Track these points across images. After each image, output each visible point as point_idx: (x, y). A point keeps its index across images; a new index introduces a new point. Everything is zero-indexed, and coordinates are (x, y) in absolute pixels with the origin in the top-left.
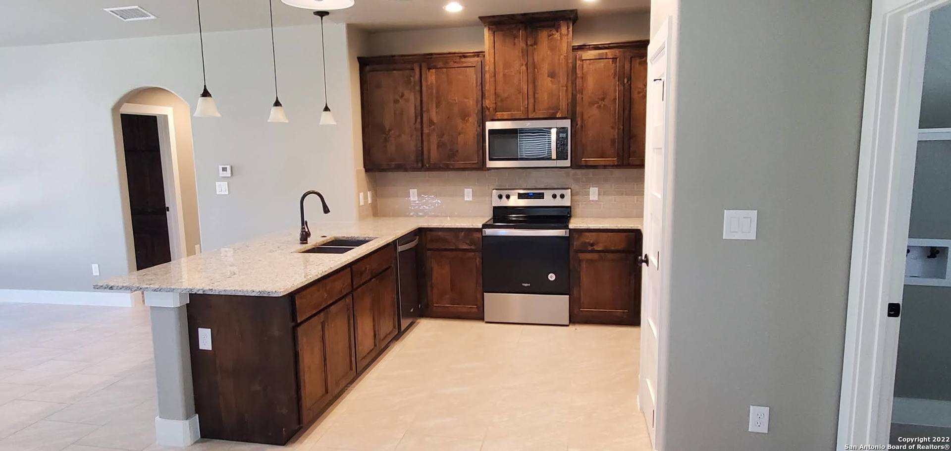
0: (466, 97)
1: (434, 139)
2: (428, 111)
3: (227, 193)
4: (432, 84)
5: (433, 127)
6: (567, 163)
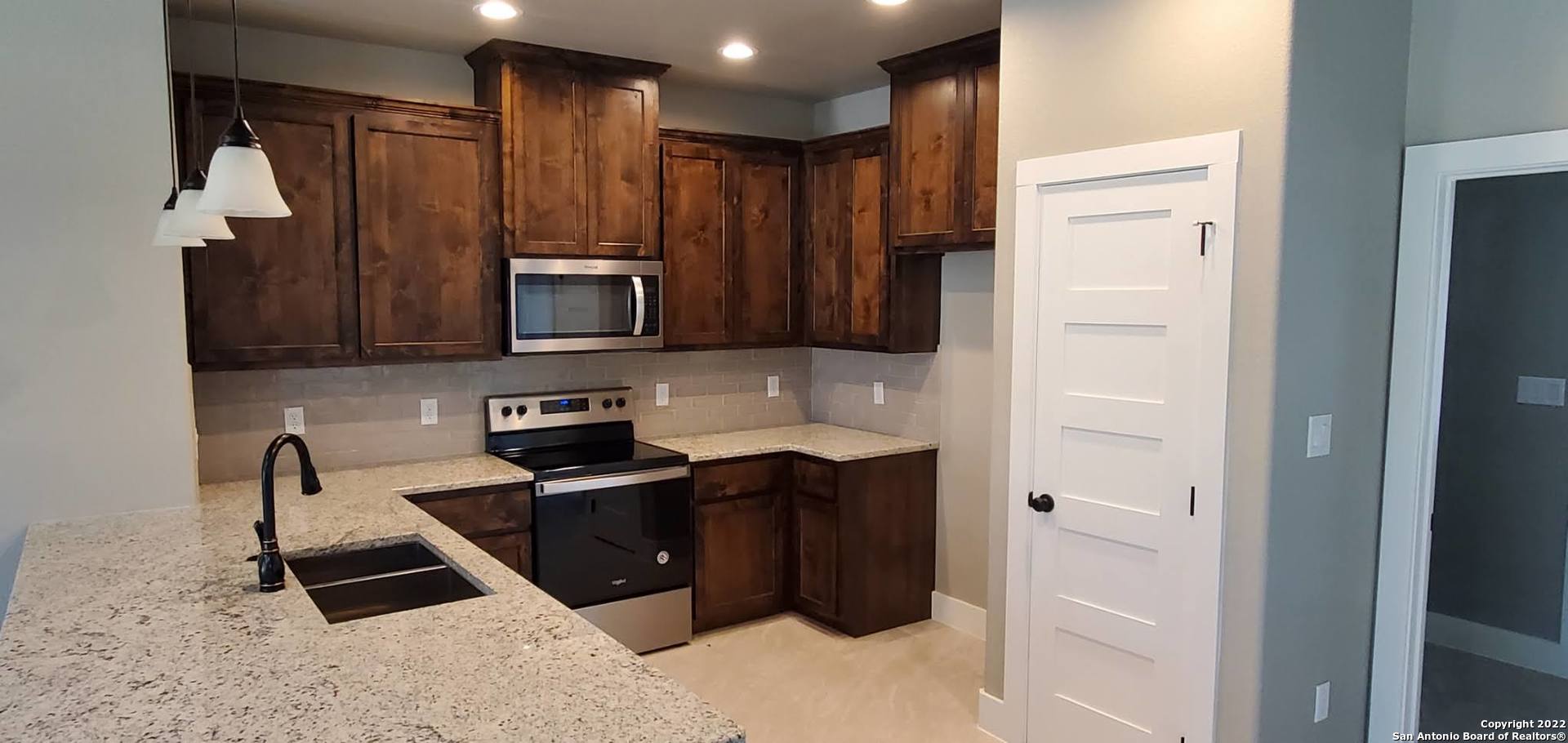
0: (459, 202)
1: (385, 291)
2: (369, 227)
4: (378, 163)
5: (381, 263)
6: (658, 340)
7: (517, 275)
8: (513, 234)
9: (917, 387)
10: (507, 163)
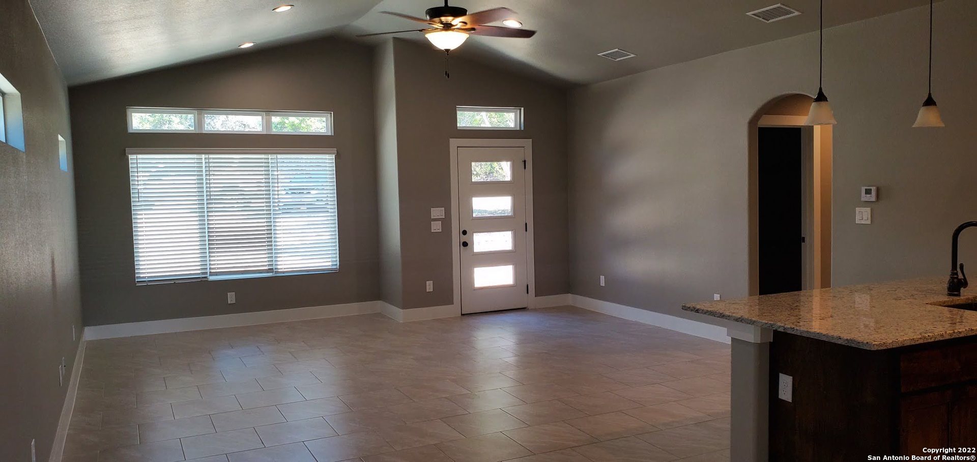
3: (869, 222)
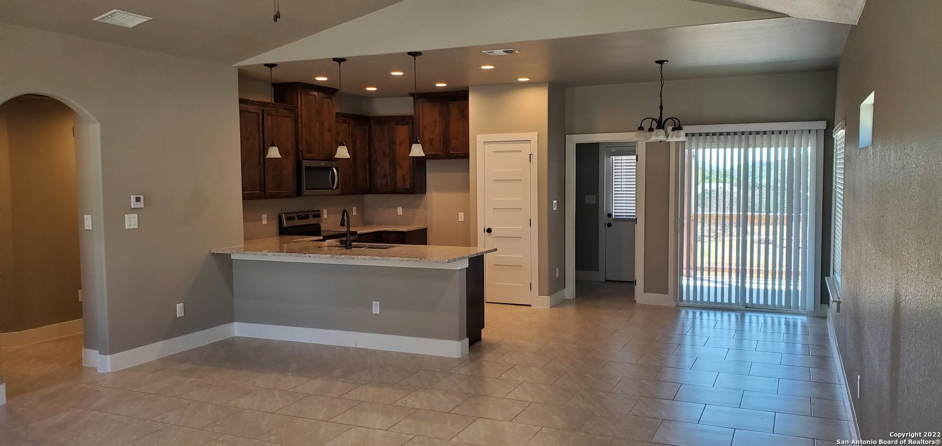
3: (136, 227)
6: (339, 191)
7: (306, 167)
8: (302, 151)
9: (418, 207)
10: (300, 125)
